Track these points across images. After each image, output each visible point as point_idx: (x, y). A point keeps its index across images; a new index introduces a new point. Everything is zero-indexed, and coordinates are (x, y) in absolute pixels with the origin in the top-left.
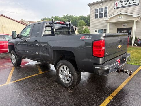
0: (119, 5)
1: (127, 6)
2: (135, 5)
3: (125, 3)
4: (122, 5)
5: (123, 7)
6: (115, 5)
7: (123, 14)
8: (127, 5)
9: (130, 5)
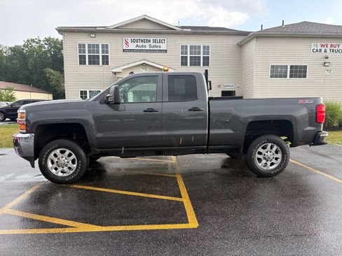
0: (132, 46)
1: (147, 51)
2: (161, 51)
3: (144, 44)
4: (137, 46)
5: (140, 51)
6: (124, 45)
7: (149, 65)
8: (147, 48)
9: (152, 49)
